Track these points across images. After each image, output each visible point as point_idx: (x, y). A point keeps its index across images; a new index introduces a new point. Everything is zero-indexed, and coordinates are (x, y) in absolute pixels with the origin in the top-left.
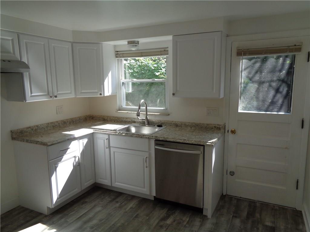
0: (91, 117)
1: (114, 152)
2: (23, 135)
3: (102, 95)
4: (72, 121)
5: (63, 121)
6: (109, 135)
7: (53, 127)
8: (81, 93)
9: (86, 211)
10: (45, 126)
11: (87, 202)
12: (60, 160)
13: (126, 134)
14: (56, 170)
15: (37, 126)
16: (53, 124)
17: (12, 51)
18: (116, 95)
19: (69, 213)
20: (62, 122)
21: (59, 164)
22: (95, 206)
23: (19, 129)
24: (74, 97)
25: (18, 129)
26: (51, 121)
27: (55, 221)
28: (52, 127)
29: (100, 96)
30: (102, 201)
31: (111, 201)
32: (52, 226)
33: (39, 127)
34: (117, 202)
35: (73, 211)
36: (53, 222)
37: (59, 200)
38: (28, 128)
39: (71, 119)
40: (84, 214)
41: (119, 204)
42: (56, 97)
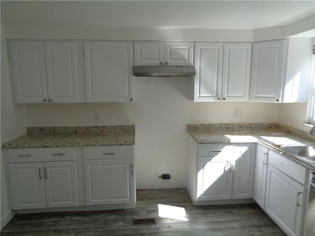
0: (277, 126)
1: (271, 172)
2: (196, 130)
3: (280, 102)
4: (250, 126)
5: (240, 125)
6: (269, 149)
7: (227, 128)
8: (256, 97)
9: (223, 220)
10: (218, 126)
11: (232, 213)
12: (210, 160)
13: (284, 154)
14: (203, 168)
15: (210, 125)
16: (227, 126)
17: (187, 58)
18: (306, 104)
19: (209, 214)
20: (238, 126)
21: (208, 163)
22: (235, 221)
23: (194, 125)
24: (247, 101)
25: (192, 125)
26: (226, 123)
27: (194, 213)
28: (225, 128)
29: (277, 102)
30: (246, 221)
31: (255, 226)
32: (188, 216)
33: (211, 126)
34: (260, 231)
35: (214, 214)
36: (192, 213)
37: (203, 196)
38: (201, 125)
39: (249, 124)
40: (219, 222)
41: (261, 234)
42: (224, 99)
